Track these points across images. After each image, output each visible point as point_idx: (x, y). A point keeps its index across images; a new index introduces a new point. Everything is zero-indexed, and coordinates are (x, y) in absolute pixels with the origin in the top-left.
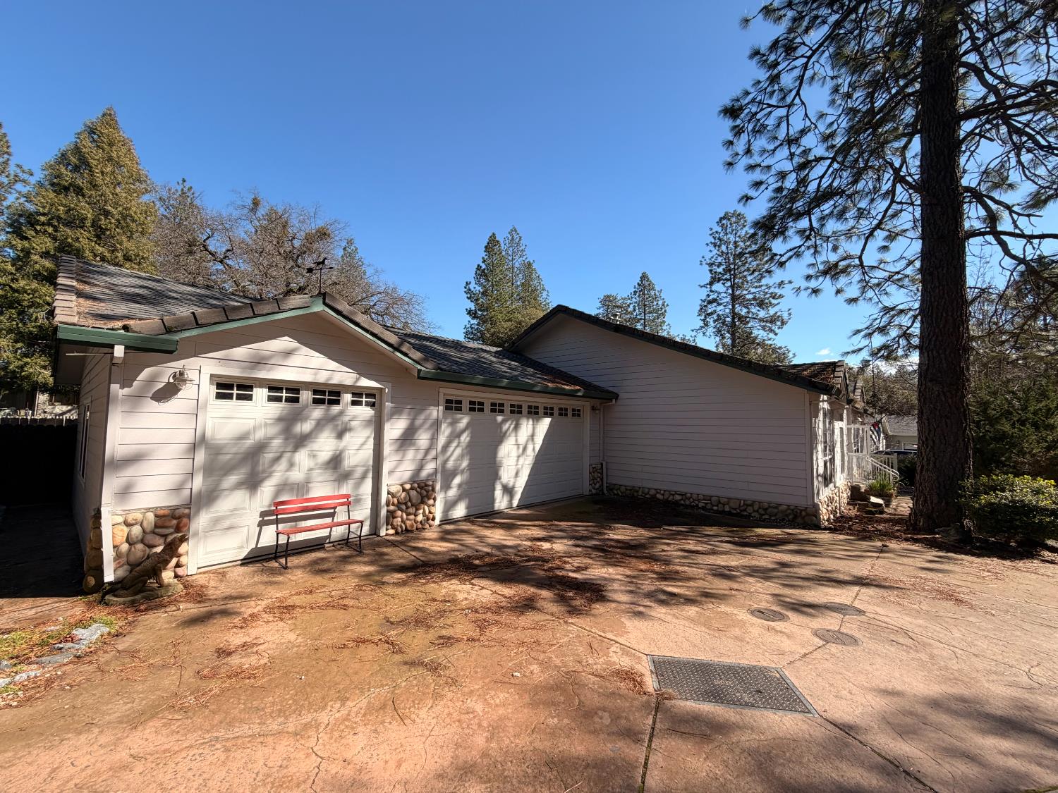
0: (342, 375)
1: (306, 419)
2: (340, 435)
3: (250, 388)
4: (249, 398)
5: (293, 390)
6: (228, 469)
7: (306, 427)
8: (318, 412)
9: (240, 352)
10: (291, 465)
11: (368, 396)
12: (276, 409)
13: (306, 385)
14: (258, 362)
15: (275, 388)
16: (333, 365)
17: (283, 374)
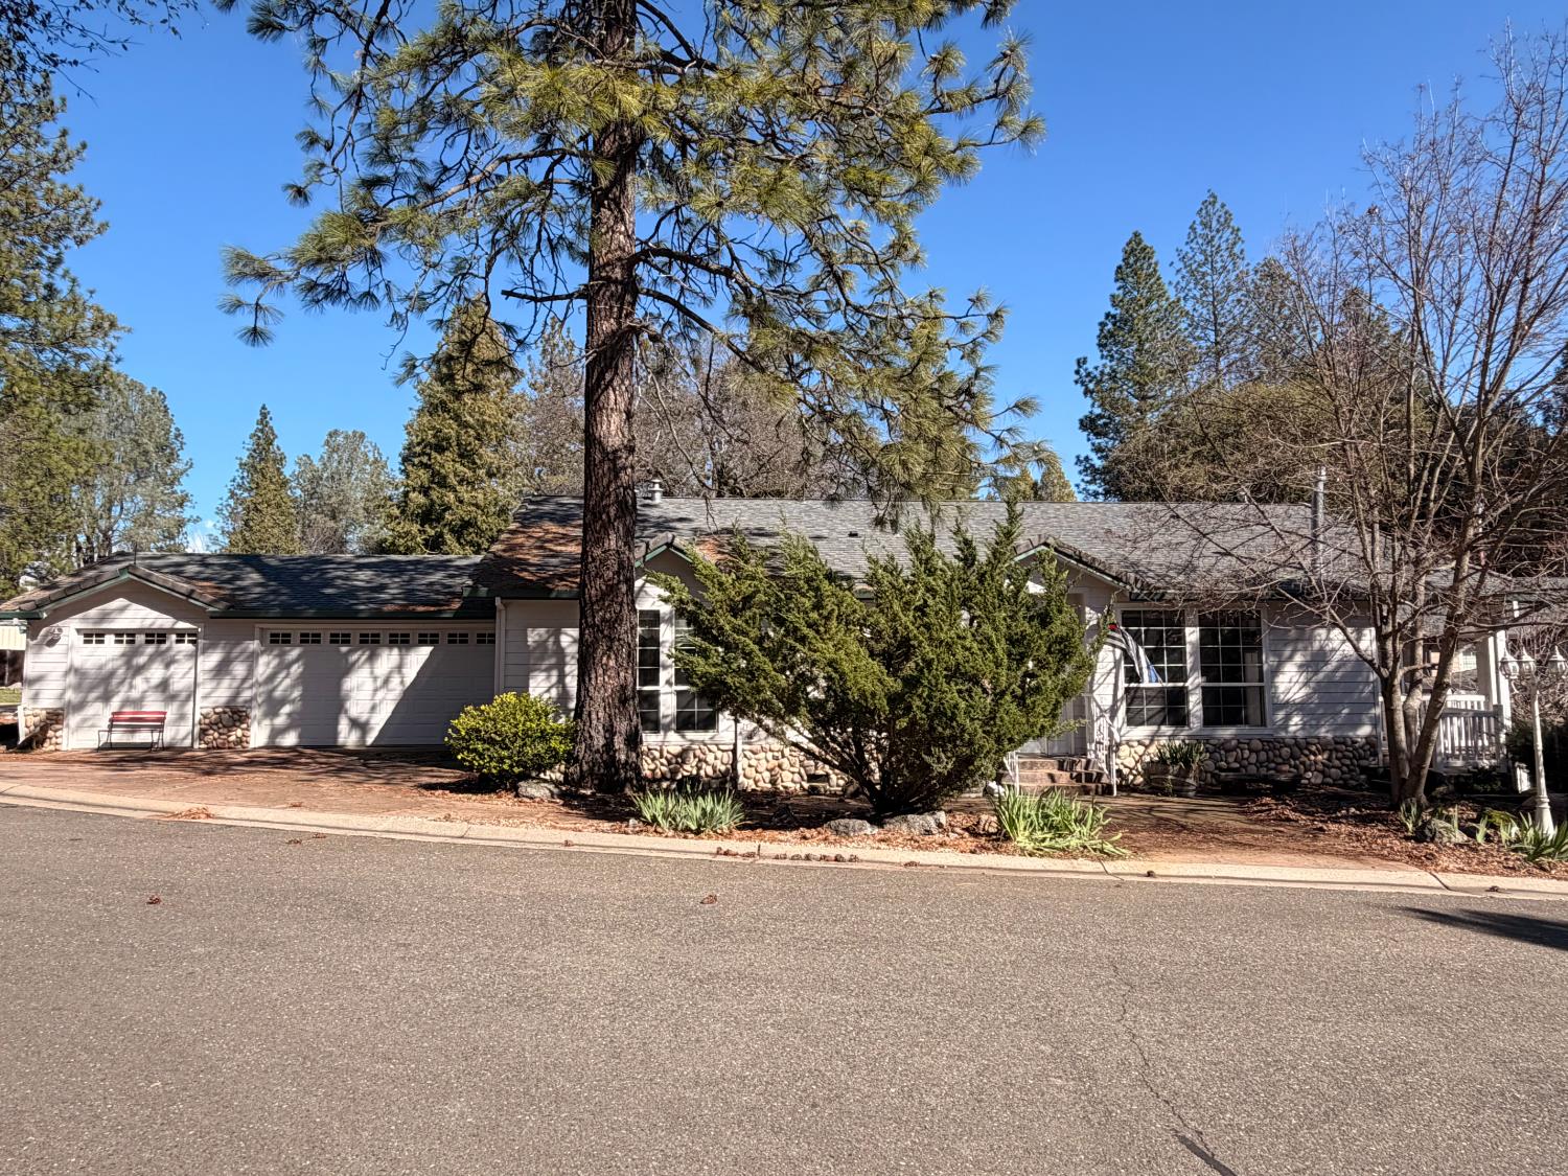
0: (163, 621)
1: (141, 654)
2: (167, 666)
3: (103, 635)
4: (102, 642)
5: (131, 634)
6: (91, 689)
7: (142, 660)
8: (151, 649)
9: (93, 612)
10: (131, 687)
11: (189, 635)
12: (122, 648)
13: (140, 631)
14: (104, 617)
15: (119, 633)
16: (156, 614)
17: (121, 623)
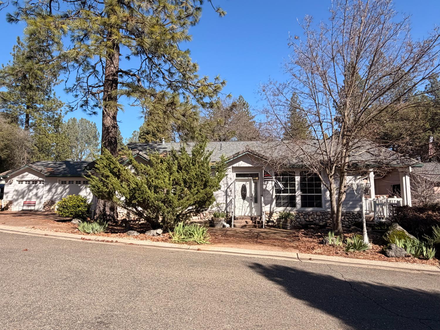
1: (31, 186)
3: (23, 182)
6: (20, 195)
7: (31, 188)
8: (33, 185)
10: (29, 195)
11: (42, 182)
13: (31, 181)
14: (23, 177)
15: (26, 181)
17: (27, 178)
